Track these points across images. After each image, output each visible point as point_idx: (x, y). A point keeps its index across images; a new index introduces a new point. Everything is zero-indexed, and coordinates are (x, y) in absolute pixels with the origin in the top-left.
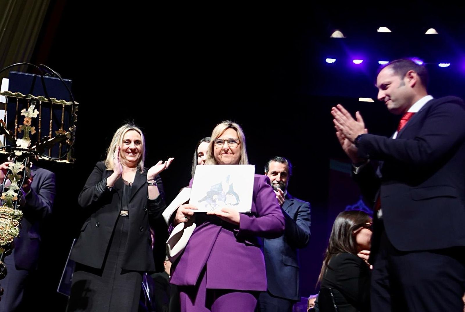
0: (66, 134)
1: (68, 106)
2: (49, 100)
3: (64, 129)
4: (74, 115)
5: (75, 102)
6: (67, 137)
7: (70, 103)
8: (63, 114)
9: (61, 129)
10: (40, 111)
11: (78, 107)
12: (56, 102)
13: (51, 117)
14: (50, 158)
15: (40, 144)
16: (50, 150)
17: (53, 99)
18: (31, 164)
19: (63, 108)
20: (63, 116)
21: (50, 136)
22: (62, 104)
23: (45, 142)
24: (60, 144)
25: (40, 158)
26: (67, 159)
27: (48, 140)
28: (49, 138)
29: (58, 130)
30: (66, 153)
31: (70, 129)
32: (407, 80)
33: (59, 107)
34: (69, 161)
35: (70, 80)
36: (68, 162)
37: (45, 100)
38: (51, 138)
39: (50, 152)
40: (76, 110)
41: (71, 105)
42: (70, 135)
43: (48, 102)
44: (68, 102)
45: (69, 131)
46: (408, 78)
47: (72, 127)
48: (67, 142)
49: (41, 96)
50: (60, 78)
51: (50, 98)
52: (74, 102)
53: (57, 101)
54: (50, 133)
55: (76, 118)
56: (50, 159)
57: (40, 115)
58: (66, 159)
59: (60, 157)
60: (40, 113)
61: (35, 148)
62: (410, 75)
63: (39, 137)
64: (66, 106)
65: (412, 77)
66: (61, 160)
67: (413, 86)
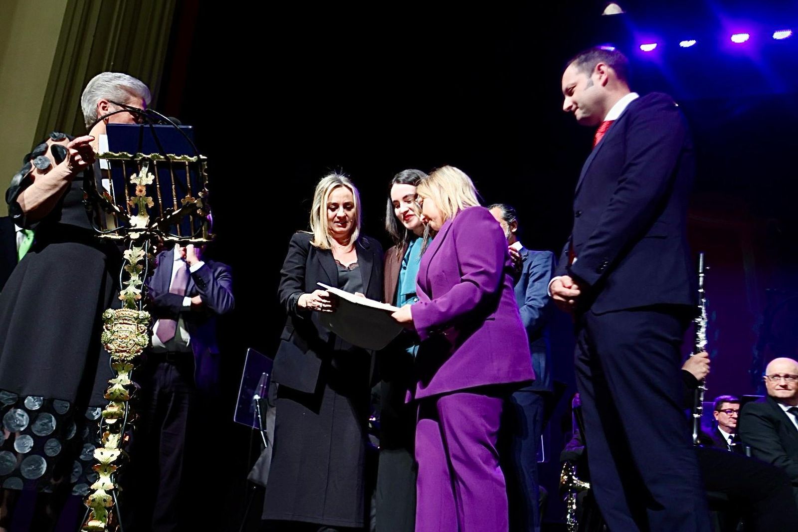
0: (196, 202)
1: (193, 162)
2: (166, 158)
3: (192, 196)
4: (202, 174)
5: (201, 156)
6: (198, 205)
7: (195, 158)
8: (188, 175)
9: (188, 196)
10: (156, 174)
11: (206, 162)
12: (176, 159)
13: (173, 181)
14: (181, 237)
15: (162, 220)
16: (178, 227)
17: (171, 156)
18: (154, 249)
19: (187, 167)
20: (188, 178)
21: (176, 207)
22: (185, 161)
23: (169, 217)
24: (191, 217)
25: (166, 239)
26: (204, 236)
27: (173, 214)
28: (174, 211)
29: (184, 198)
30: (200, 229)
31: (200, 194)
32: (595, 76)
33: (181, 165)
34: (207, 239)
35: (190, 127)
36: (205, 240)
37: (161, 159)
38: (177, 210)
39: (178, 230)
40: (205, 167)
41: (197, 161)
42: (201, 203)
43: (165, 160)
44: (192, 157)
45: (199, 197)
46: (598, 73)
47: (202, 192)
48: (198, 212)
49: (154, 154)
50: (174, 126)
51: (167, 155)
52: (199, 157)
53: (177, 157)
54: (175, 203)
55: (207, 178)
56: (180, 239)
57: (157, 180)
58: (201, 237)
59: (193, 233)
60: (157, 177)
61: (156, 226)
62: (599, 69)
63: (161, 210)
64: (191, 163)
65: (603, 73)
66: (195, 239)
67: (605, 84)
